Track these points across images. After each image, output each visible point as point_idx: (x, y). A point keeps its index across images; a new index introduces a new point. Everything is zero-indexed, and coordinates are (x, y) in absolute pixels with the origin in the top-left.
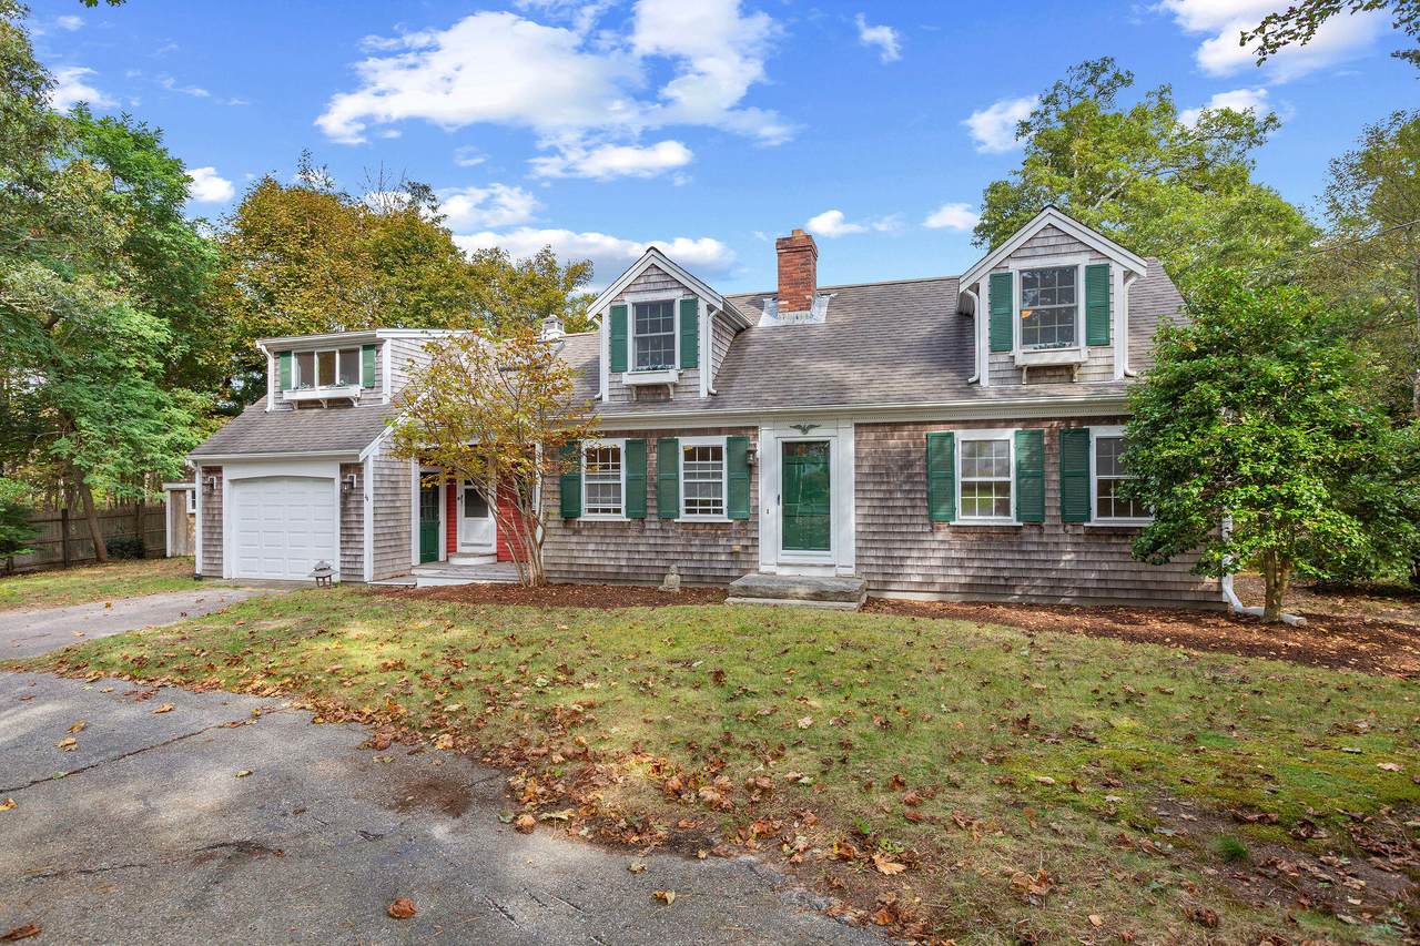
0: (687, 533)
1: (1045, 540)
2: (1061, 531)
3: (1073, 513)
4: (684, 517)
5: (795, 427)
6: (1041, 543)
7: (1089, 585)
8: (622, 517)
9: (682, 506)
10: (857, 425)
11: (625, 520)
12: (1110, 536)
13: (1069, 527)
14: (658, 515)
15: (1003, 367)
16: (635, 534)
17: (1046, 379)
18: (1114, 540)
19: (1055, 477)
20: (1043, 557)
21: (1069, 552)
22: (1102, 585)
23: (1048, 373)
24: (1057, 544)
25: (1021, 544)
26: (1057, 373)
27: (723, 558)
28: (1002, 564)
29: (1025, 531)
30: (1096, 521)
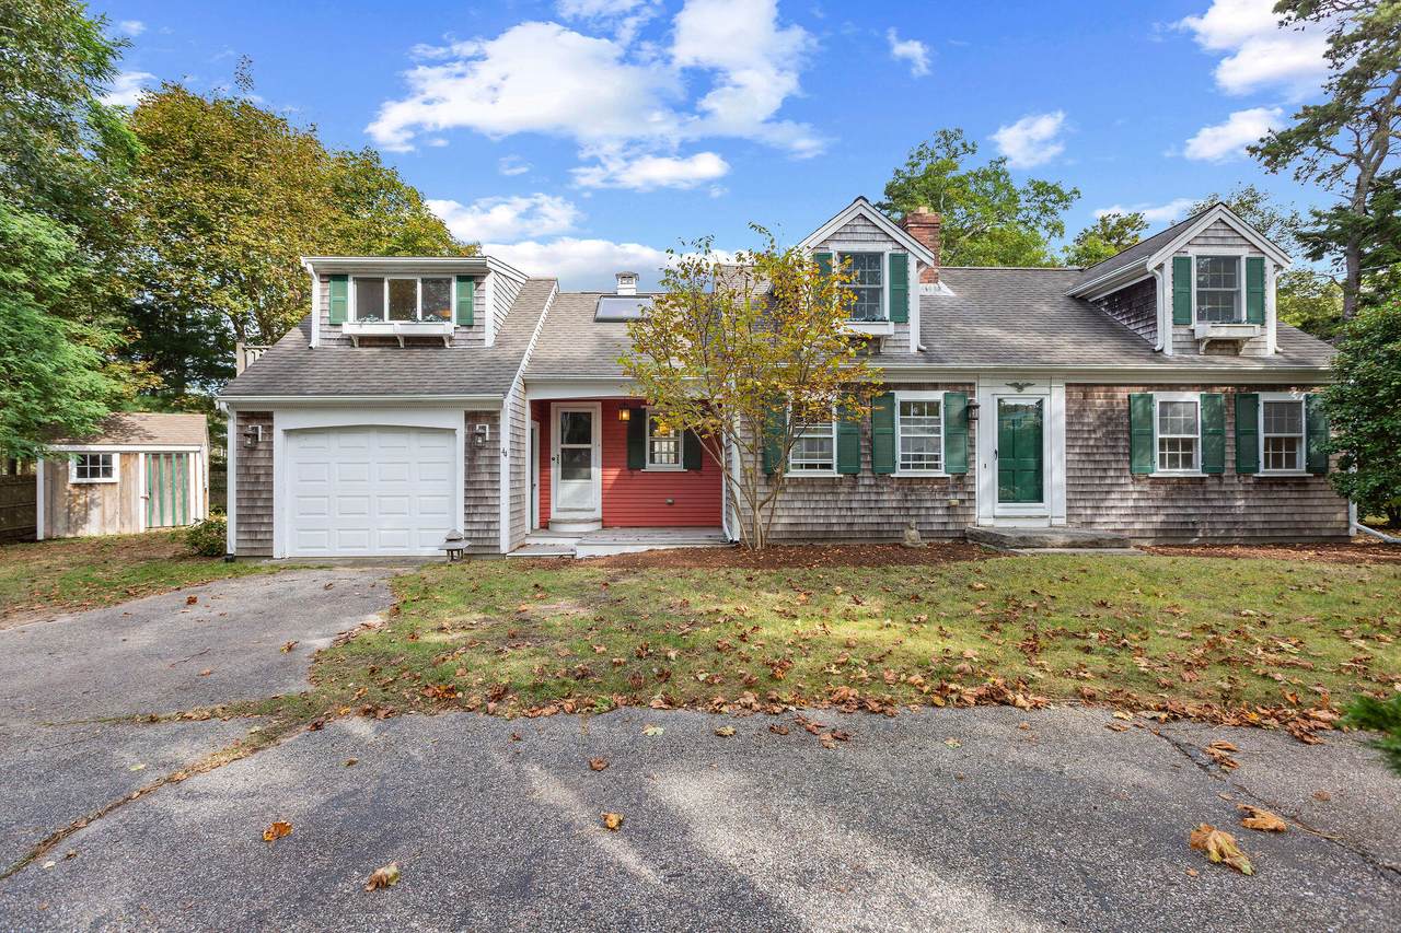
0: (903, 488)
1: (1223, 489)
2: (1236, 481)
3: (1245, 466)
4: (899, 473)
5: (1011, 385)
6: (1221, 492)
7: (1256, 526)
8: (833, 473)
9: (899, 461)
10: (1068, 385)
11: (837, 475)
12: (1271, 485)
13: (1242, 478)
14: (872, 471)
15: (1184, 338)
16: (846, 490)
17: (1217, 351)
18: (1275, 488)
19: (1232, 435)
20: (1222, 504)
21: (1241, 499)
22: (1266, 526)
23: (1219, 346)
24: (1232, 492)
25: (1204, 493)
26: (1226, 346)
27: (940, 512)
28: (1191, 511)
29: (1208, 482)
30: (1263, 472)
